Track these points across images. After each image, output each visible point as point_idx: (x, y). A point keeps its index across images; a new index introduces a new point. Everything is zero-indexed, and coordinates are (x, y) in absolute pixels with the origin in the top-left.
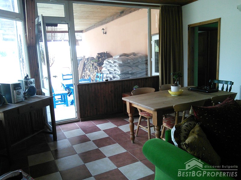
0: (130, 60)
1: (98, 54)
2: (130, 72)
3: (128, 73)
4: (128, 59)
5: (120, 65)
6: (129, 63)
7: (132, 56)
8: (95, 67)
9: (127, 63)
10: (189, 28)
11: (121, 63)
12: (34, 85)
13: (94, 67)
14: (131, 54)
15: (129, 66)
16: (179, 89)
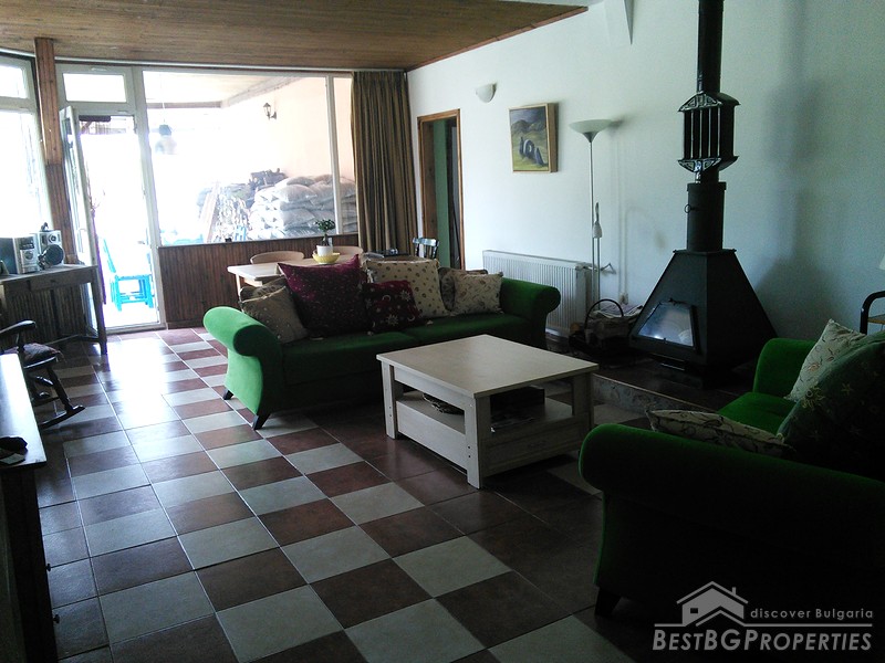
0: (310, 193)
1: (253, 174)
2: (310, 225)
3: (306, 228)
4: (304, 193)
5: (284, 208)
6: (308, 201)
7: (318, 186)
8: (242, 211)
9: (301, 203)
10: (419, 124)
11: (287, 201)
12: (59, 243)
13: (239, 212)
14: (318, 180)
15: (310, 210)
16: (328, 251)
